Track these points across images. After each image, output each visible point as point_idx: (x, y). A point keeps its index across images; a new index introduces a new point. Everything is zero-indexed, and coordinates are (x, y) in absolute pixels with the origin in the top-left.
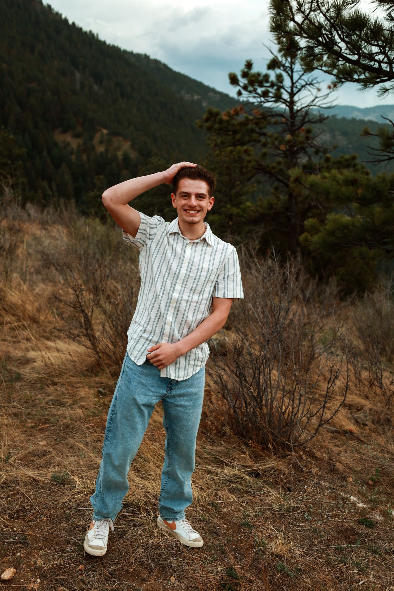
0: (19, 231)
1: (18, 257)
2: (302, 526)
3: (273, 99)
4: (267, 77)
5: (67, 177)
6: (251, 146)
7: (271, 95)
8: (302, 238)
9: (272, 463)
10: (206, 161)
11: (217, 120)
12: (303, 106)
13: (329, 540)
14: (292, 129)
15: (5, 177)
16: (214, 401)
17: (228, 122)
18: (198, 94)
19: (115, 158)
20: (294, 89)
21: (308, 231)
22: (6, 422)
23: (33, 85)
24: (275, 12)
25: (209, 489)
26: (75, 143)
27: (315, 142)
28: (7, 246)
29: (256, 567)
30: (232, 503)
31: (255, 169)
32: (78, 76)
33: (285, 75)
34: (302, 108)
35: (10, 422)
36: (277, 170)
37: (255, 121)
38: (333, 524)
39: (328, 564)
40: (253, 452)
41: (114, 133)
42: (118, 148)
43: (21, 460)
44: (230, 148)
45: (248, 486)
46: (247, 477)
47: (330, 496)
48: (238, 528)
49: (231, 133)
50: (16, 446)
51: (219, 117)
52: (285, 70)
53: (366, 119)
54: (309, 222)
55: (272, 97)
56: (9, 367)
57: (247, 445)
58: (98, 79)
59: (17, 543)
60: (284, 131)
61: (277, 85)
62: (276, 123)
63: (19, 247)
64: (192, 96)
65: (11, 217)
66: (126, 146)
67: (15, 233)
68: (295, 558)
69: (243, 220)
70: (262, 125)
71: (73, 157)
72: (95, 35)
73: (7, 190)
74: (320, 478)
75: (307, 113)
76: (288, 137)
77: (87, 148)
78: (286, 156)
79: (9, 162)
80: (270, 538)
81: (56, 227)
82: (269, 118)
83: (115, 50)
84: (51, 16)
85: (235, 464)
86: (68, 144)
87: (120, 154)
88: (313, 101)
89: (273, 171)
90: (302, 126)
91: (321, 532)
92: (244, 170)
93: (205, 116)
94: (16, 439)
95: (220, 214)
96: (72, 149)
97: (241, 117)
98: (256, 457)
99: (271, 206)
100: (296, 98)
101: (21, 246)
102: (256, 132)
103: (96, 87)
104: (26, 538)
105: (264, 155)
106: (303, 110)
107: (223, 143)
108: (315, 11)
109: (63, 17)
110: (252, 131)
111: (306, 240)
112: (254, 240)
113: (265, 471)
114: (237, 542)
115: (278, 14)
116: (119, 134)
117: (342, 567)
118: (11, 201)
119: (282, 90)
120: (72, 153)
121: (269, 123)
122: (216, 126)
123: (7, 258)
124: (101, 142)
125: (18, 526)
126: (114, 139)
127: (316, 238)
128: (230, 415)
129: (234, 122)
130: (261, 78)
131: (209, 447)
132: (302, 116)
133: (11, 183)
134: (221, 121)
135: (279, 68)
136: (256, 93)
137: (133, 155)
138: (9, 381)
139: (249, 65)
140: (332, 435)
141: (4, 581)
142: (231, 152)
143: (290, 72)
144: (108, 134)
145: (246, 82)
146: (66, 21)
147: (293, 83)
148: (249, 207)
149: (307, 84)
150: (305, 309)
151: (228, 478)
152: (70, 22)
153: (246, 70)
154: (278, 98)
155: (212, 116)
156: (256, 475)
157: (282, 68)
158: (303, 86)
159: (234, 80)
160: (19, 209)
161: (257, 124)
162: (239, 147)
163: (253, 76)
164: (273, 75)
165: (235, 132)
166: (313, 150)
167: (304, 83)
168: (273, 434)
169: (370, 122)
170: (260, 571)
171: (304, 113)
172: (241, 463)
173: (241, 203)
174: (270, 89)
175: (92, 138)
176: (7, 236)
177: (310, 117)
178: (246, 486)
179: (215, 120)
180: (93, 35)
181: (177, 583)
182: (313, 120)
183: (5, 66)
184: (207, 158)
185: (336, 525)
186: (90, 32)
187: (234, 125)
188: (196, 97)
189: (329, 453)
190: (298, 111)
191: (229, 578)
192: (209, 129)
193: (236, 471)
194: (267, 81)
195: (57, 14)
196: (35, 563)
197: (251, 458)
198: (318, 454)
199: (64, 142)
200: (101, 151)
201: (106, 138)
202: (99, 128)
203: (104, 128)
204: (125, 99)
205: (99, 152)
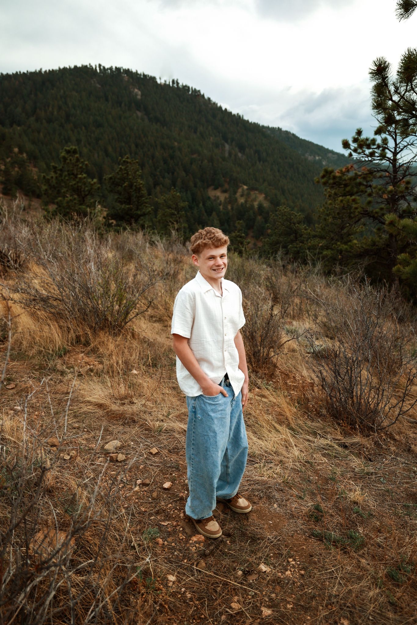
0: (181, 262)
1: (179, 280)
2: (377, 486)
3: (379, 158)
4: (374, 141)
5: (216, 222)
6: (359, 196)
7: (377, 155)
8: (394, 269)
9: (357, 439)
10: (323, 208)
11: (332, 177)
12: (404, 162)
13: (399, 499)
14: (395, 181)
15: (173, 223)
16: (316, 391)
17: (340, 177)
18: (319, 155)
19: (252, 206)
20: (398, 149)
21: (400, 264)
22: (168, 392)
23: (195, 156)
24: (376, 95)
25: (306, 451)
26: (222, 197)
27: (414, 191)
28: (172, 272)
29: (337, 507)
30: (324, 463)
31: (361, 214)
32: (227, 147)
33: (389, 138)
34: (403, 164)
35: (170, 393)
36: (380, 214)
37: (363, 176)
38: (403, 489)
39: (396, 514)
40: (344, 430)
41: (252, 189)
42: (255, 200)
43: (177, 417)
44: (341, 198)
45: (337, 453)
46: (337, 447)
47: (404, 468)
48: (326, 481)
49: (343, 186)
50: (174, 408)
51: (333, 174)
52: (390, 135)
54: (401, 257)
55: (378, 157)
56: (170, 356)
57: (339, 424)
58: (242, 148)
59: (173, 467)
60: (387, 183)
61: (382, 147)
62: (381, 177)
63: (180, 273)
64: (315, 157)
65: (175, 252)
66: (261, 197)
67: (177, 263)
68: (369, 506)
69: (351, 254)
70: (368, 179)
71: (221, 207)
73: (173, 232)
74: (397, 455)
75: (408, 168)
76: (390, 188)
77: (232, 200)
78: (388, 203)
79: (176, 213)
80: (351, 490)
82: (375, 173)
83: (256, 126)
84: (210, 105)
85: (329, 436)
86: (218, 198)
87: (256, 204)
88: (413, 158)
89: (376, 215)
90: (403, 179)
91: (393, 492)
92: (352, 215)
93: (322, 173)
94: (174, 404)
95: (332, 249)
96: (221, 201)
97: (351, 174)
98: (346, 434)
99: (374, 244)
100: (398, 156)
101: (182, 272)
102: (364, 185)
103: (240, 155)
104: (179, 466)
105: (369, 203)
106: (405, 165)
107: (335, 194)
108: (409, 91)
109: (219, 105)
110: (360, 184)
111: (399, 270)
112: (358, 270)
113: (352, 444)
114: (325, 490)
115: (379, 96)
116: (256, 189)
117: (407, 518)
118: (176, 241)
119: (387, 151)
120: (220, 205)
121: (375, 177)
122: (331, 181)
123: (171, 281)
124: (242, 196)
125: (174, 457)
126: (252, 193)
127: (407, 269)
128: (327, 402)
129: (345, 177)
130: (369, 142)
131: (309, 423)
132: (403, 170)
133: (176, 228)
134: (335, 177)
135: (385, 133)
136: (365, 154)
137: (266, 204)
138: (170, 365)
139: (359, 132)
140: (412, 425)
141: (165, 489)
142: (342, 201)
143: (394, 136)
144: (247, 189)
145: (356, 146)
146: (220, 108)
147: (396, 145)
148: (356, 244)
149: (408, 145)
150: (398, 326)
151: (322, 446)
152: (223, 109)
153: (356, 136)
154: (383, 156)
155: (328, 173)
156: (345, 447)
157: (387, 133)
158: (405, 146)
159: (346, 145)
160: (181, 246)
161: (364, 178)
162: (348, 197)
163: (362, 141)
164: (379, 139)
165: (346, 185)
166: (412, 198)
167: (406, 144)
168: (360, 418)
170: (340, 510)
171: (405, 168)
172: (333, 437)
173: (350, 241)
174: (376, 150)
175: (235, 193)
176: (172, 265)
177: (410, 171)
178: (335, 453)
179: (330, 176)
180: (240, 116)
181: (278, 509)
182: (413, 173)
183: (176, 144)
184: (324, 205)
185: (406, 489)
186: (238, 114)
187: (345, 180)
188: (317, 158)
189: (407, 438)
190: (400, 166)
191: (316, 511)
192: (325, 184)
193: (329, 442)
194: (374, 144)
195: (214, 103)
196: (184, 481)
197: (341, 434)
198: (397, 437)
199: (215, 196)
200: (242, 203)
201: (246, 192)
202: (241, 185)
203: (245, 185)
204: (261, 162)
205: (240, 203)
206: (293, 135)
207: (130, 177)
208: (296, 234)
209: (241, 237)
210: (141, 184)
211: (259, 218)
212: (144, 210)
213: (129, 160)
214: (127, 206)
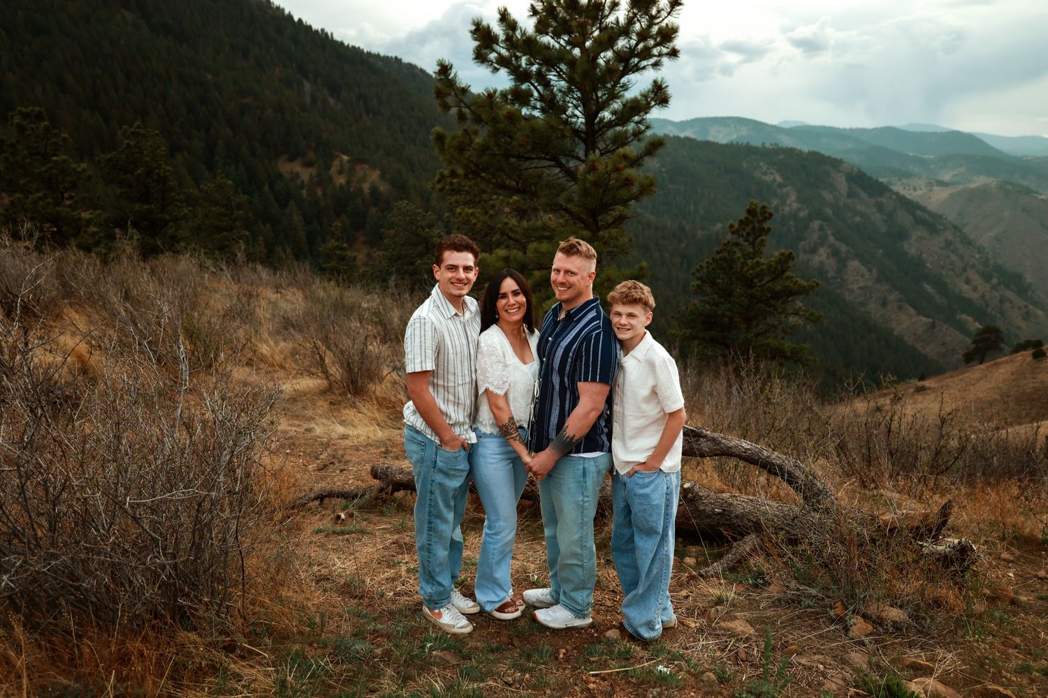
5: (297, 219)
19: (360, 190)
23: (248, 100)
26: (305, 174)
32: (307, 86)
41: (358, 160)
42: (363, 180)
53: (682, 135)
58: (334, 90)
66: (374, 176)
71: (304, 192)
72: (329, 34)
77: (323, 180)
79: (228, 213)
81: (291, 290)
83: (356, 53)
86: (297, 175)
87: (366, 187)
96: (303, 182)
103: (332, 101)
109: (287, 12)
116: (364, 161)
120: (302, 187)
124: (340, 172)
126: (358, 168)
137: (383, 187)
144: (349, 161)
146: (290, 17)
152: (296, 19)
169: (687, 139)
175: (328, 168)
180: (327, 34)
183: (209, 76)
186: (323, 30)
195: (278, 8)
199: (292, 173)
200: (341, 184)
201: (347, 167)
202: (337, 153)
203: (344, 154)
204: (371, 115)
205: (338, 184)
206: (422, 70)
207: (147, 159)
208: (427, 243)
209: (342, 249)
210: (168, 171)
211: (373, 210)
212: (175, 213)
213: (141, 131)
214: (145, 207)
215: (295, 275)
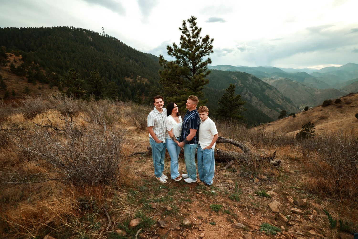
5: (129, 90)
19: (143, 84)
23: (118, 65)
26: (131, 80)
32: (131, 61)
41: (142, 77)
42: (144, 81)
53: (215, 69)
58: (137, 62)
66: (146, 80)
71: (131, 84)
77: (135, 82)
81: (128, 107)
83: (142, 53)
87: (144, 83)
96: (130, 82)
103: (136, 64)
116: (144, 77)
124: (139, 80)
126: (142, 79)
137: (148, 83)
144: (140, 77)
146: (127, 46)
169: (216, 70)
175: (136, 79)
180: (135, 49)
183: (110, 60)
195: (124, 44)
199: (128, 80)
200: (139, 82)
202: (138, 75)
204: (145, 67)
206: (156, 57)
207: (96, 79)
209: (139, 97)
210: (101, 81)
211: (146, 88)
212: (103, 90)
213: (95, 72)
214: (96, 89)
215: (129, 103)
